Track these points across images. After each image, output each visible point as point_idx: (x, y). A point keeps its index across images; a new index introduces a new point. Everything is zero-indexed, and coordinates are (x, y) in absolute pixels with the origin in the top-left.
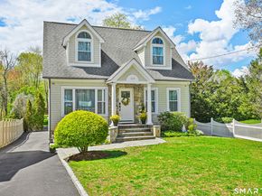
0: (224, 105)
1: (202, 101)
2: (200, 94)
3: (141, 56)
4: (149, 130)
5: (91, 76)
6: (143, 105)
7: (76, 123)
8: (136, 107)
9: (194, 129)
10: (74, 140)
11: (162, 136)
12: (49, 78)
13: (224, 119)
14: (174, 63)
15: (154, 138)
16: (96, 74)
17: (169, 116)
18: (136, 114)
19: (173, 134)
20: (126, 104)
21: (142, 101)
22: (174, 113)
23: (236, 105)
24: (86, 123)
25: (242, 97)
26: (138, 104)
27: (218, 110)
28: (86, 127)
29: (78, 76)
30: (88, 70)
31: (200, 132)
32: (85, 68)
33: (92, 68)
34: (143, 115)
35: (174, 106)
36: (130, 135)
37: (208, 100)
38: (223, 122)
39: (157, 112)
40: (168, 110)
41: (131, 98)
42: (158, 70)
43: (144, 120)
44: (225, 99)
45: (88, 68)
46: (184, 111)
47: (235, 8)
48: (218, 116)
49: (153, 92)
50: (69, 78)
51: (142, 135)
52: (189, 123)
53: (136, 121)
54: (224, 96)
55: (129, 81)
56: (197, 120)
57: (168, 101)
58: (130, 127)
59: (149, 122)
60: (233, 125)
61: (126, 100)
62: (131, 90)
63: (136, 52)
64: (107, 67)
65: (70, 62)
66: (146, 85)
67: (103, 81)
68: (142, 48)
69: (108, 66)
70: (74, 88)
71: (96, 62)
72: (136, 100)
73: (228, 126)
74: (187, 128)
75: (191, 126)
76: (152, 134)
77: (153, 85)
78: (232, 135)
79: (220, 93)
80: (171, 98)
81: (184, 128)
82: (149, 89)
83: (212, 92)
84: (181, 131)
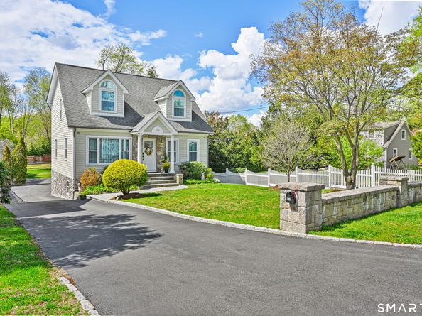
0: (238, 156)
1: (218, 152)
2: (216, 144)
3: (163, 107)
4: (172, 178)
5: (116, 126)
6: (165, 155)
7: (124, 169)
8: (158, 157)
9: (211, 178)
10: (124, 183)
11: (185, 183)
12: (75, 128)
13: (238, 169)
14: (194, 116)
15: (178, 185)
16: (121, 124)
17: (189, 165)
18: (158, 163)
19: (194, 181)
20: (149, 154)
21: (164, 151)
22: (194, 162)
23: (248, 156)
24: (132, 170)
25: (253, 149)
26: (160, 154)
27: (232, 160)
28: (133, 172)
29: (103, 125)
30: (111, 119)
31: (217, 180)
32: (108, 118)
33: (115, 118)
34: (166, 164)
35: (193, 156)
36: (156, 183)
37: (223, 150)
38: (237, 172)
39: (178, 162)
40: (188, 160)
41: (154, 148)
42: (179, 122)
43: (167, 169)
44: (240, 150)
45: (112, 117)
46: (202, 161)
47: (251, 61)
48: (232, 167)
49: (175, 142)
50: (95, 128)
51: (167, 182)
52: (207, 173)
53: (159, 170)
54: (238, 147)
55: (154, 132)
56: (213, 170)
57: (188, 152)
58: (155, 175)
59: (172, 171)
60: (246, 174)
61: (149, 150)
62: (154, 140)
63: (157, 102)
64: (130, 117)
65: (93, 111)
66: (169, 137)
67: (127, 131)
68: (164, 100)
69: (132, 117)
70: (98, 137)
71: (119, 112)
72: (158, 150)
73: (241, 175)
74: (206, 177)
75: (209, 175)
76: (176, 182)
77: (176, 136)
78: (244, 183)
79: (236, 144)
80: (191, 149)
81: (203, 176)
82: (172, 140)
83: (228, 143)
84: (200, 179)
